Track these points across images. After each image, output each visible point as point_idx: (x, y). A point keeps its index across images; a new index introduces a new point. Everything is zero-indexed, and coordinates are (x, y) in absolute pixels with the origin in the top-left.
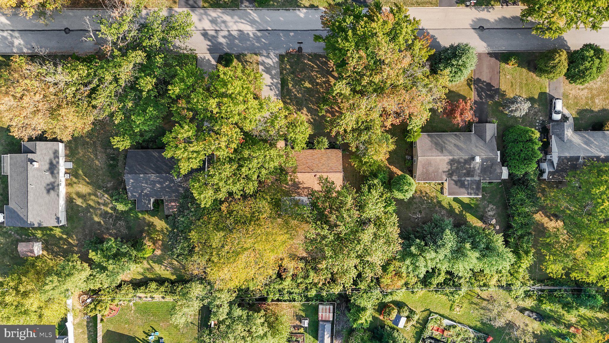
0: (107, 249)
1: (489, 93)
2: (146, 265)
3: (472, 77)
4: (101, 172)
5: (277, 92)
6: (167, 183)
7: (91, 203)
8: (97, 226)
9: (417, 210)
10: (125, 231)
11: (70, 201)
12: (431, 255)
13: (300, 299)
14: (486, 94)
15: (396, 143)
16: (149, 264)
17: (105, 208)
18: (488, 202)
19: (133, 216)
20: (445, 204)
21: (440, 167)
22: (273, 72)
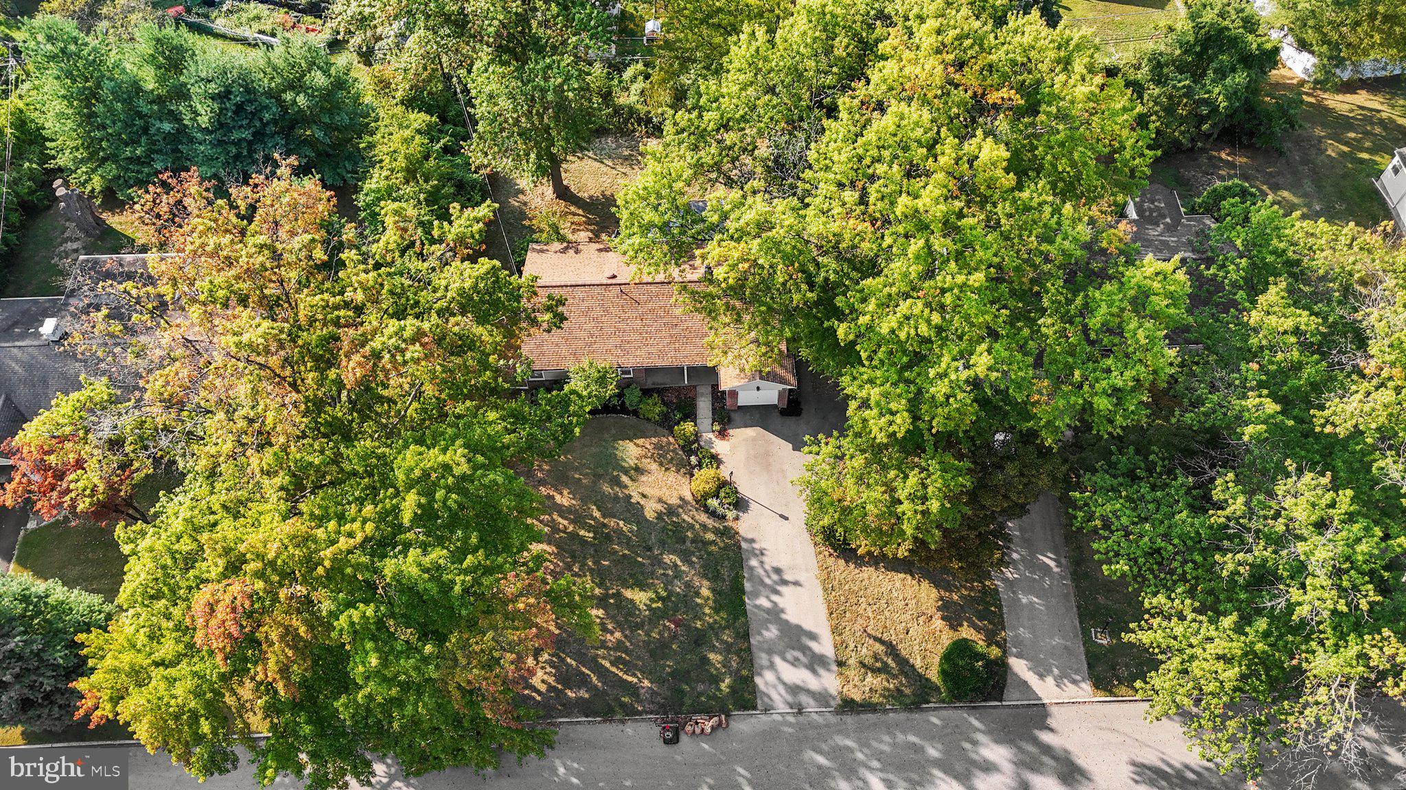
5: (754, 562)
22: (772, 633)
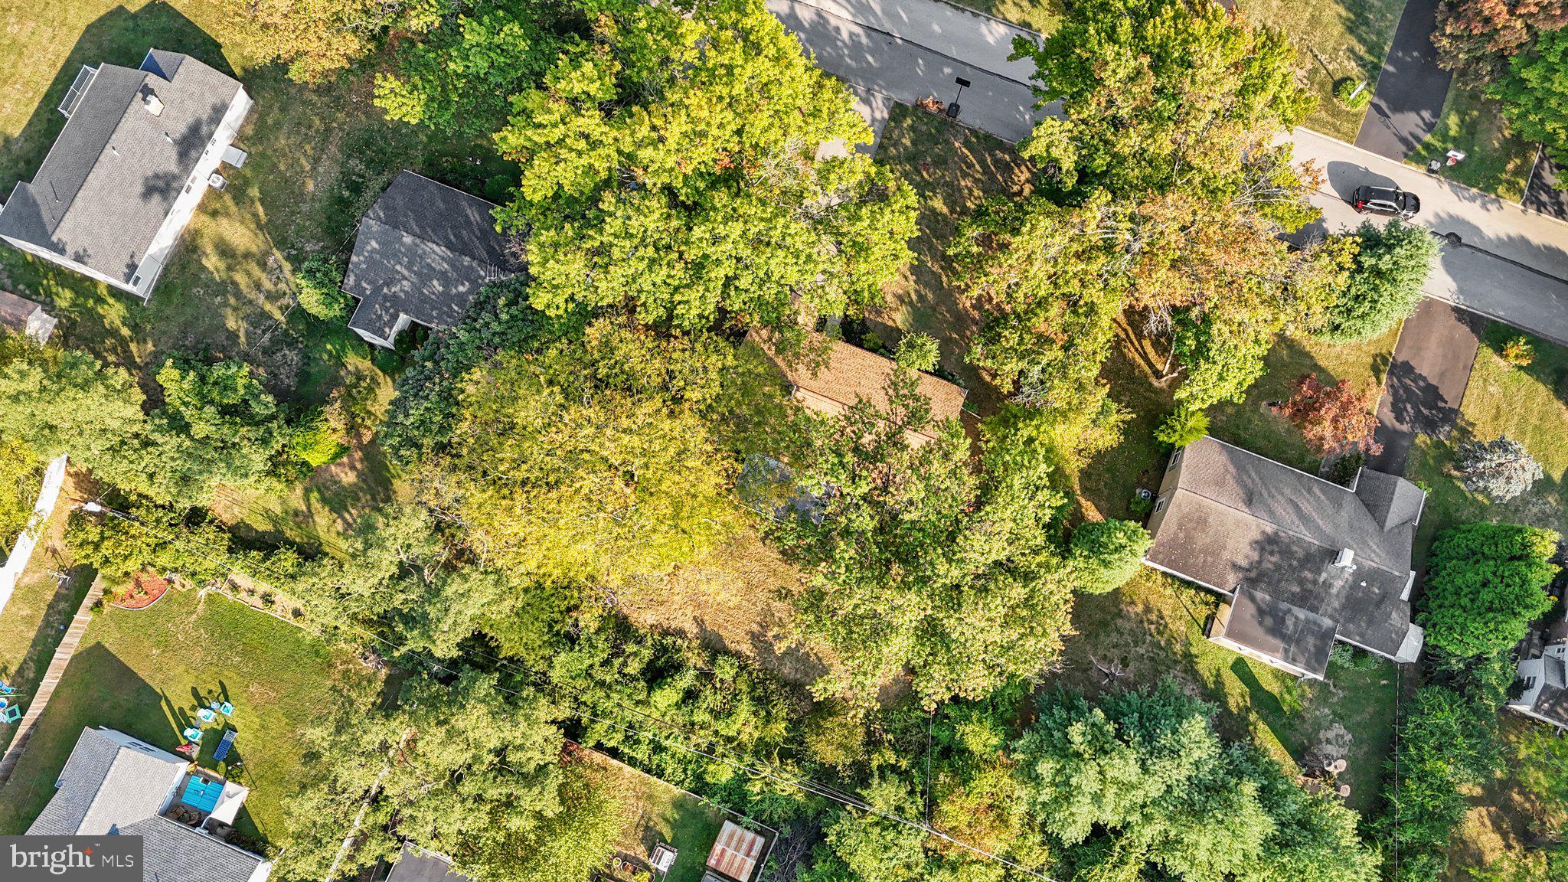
0: (216, 383)
1: (1426, 412)
2: (296, 501)
3: (1390, 354)
4: (305, 208)
6: (461, 289)
7: (240, 278)
8: (221, 338)
9: (1116, 651)
10: (289, 381)
11: (188, 248)
12: (1124, 766)
13: (679, 776)
14: (1418, 412)
15: (1127, 430)
16: (307, 498)
17: (268, 307)
18: (1334, 713)
19: (330, 353)
20: (1203, 667)
21: (1231, 544)
